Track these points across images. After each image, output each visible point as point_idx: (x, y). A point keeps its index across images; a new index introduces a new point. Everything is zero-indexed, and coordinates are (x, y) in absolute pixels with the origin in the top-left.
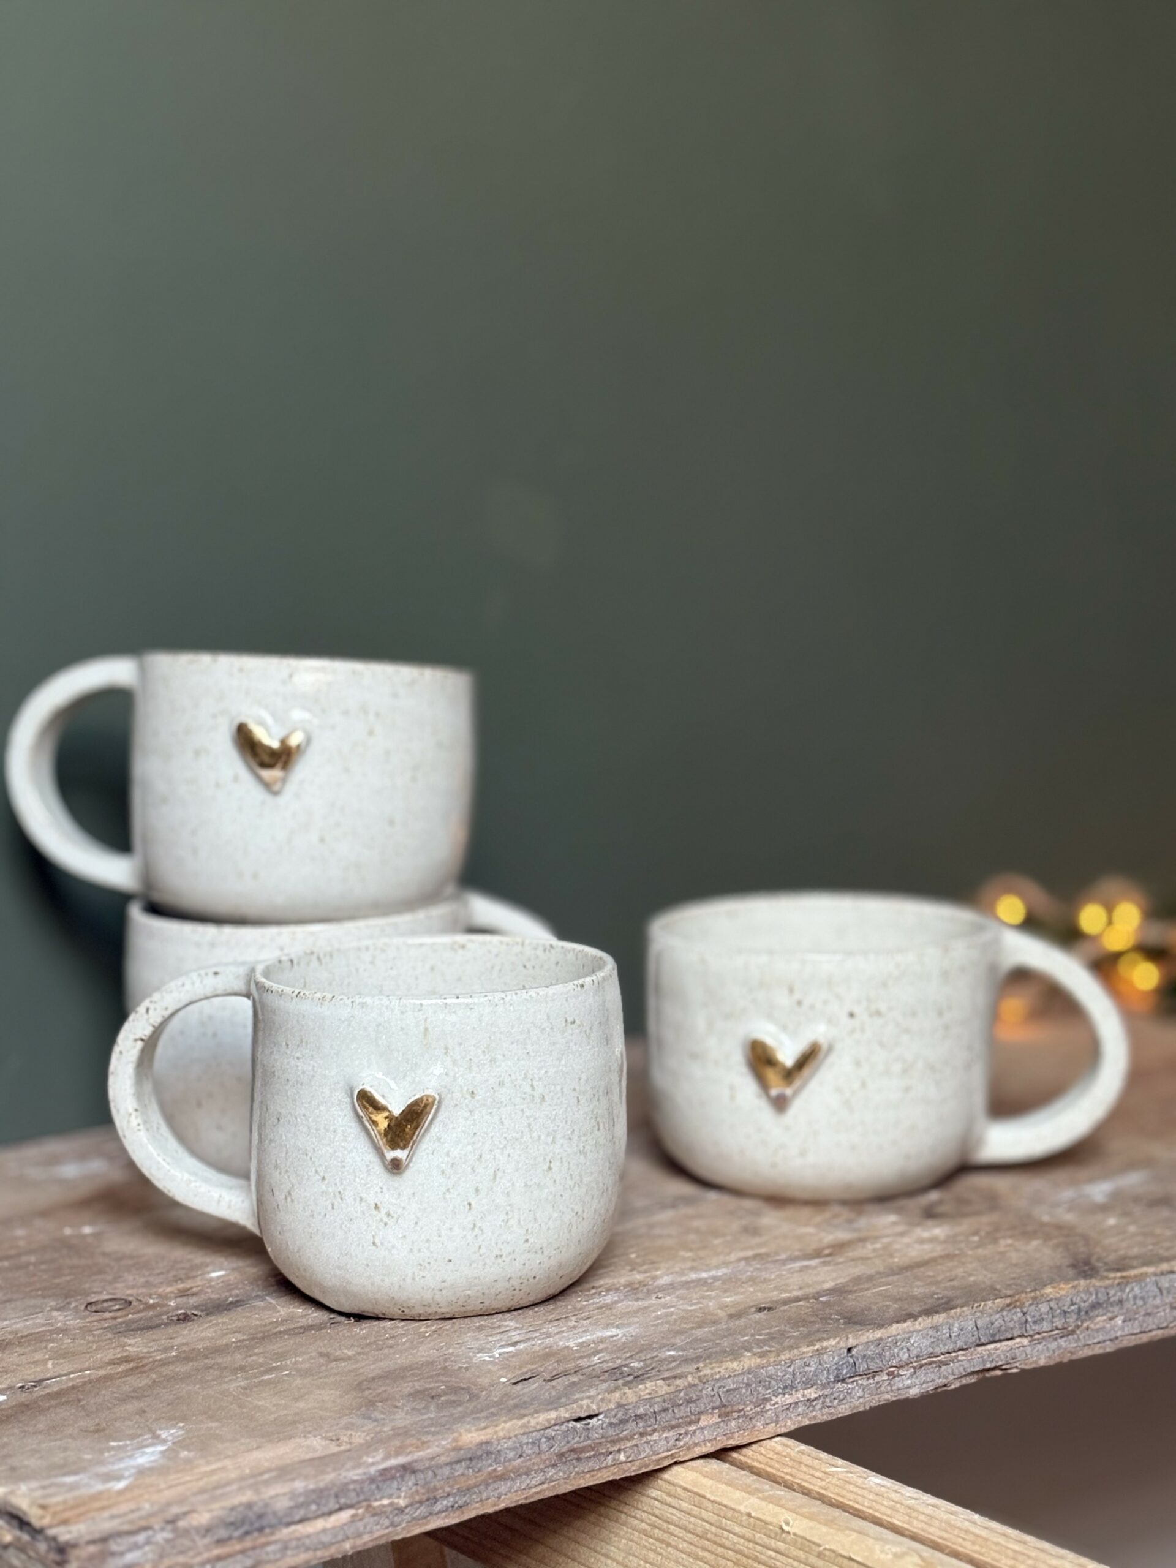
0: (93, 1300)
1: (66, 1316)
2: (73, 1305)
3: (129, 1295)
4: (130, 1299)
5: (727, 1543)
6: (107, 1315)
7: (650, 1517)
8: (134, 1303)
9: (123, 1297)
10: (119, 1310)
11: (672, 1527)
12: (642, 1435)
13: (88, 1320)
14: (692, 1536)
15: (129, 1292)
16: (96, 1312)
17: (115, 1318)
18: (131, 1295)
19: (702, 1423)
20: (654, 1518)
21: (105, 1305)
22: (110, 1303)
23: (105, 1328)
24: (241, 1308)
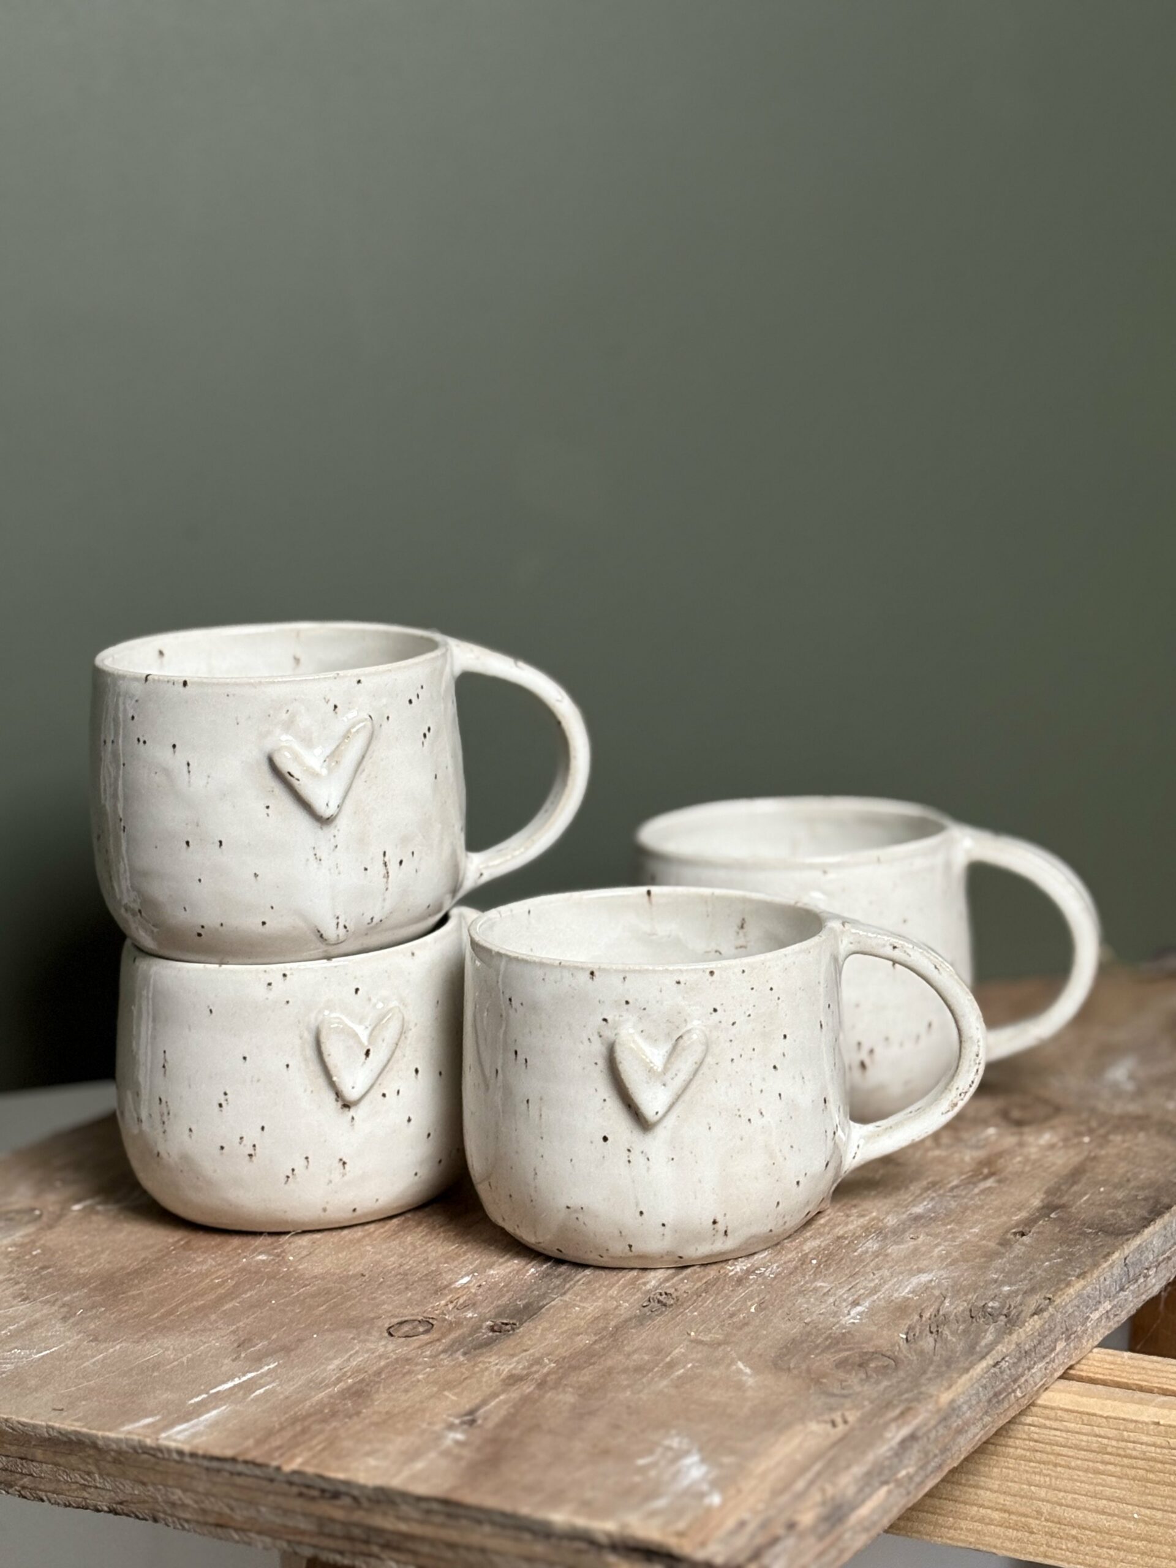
1: (385, 1346)
2: (376, 1334)
4: (421, 1318)
5: (1134, 1453)
6: (425, 1338)
7: (1027, 1442)
8: (433, 1322)
9: (411, 1318)
10: (426, 1331)
11: (1057, 1449)
12: (1029, 1369)
14: (1085, 1453)
16: (408, 1337)
17: (438, 1340)
19: (1058, 1349)
20: (1032, 1444)
21: (405, 1328)
23: (444, 1351)
24: (543, 1310)
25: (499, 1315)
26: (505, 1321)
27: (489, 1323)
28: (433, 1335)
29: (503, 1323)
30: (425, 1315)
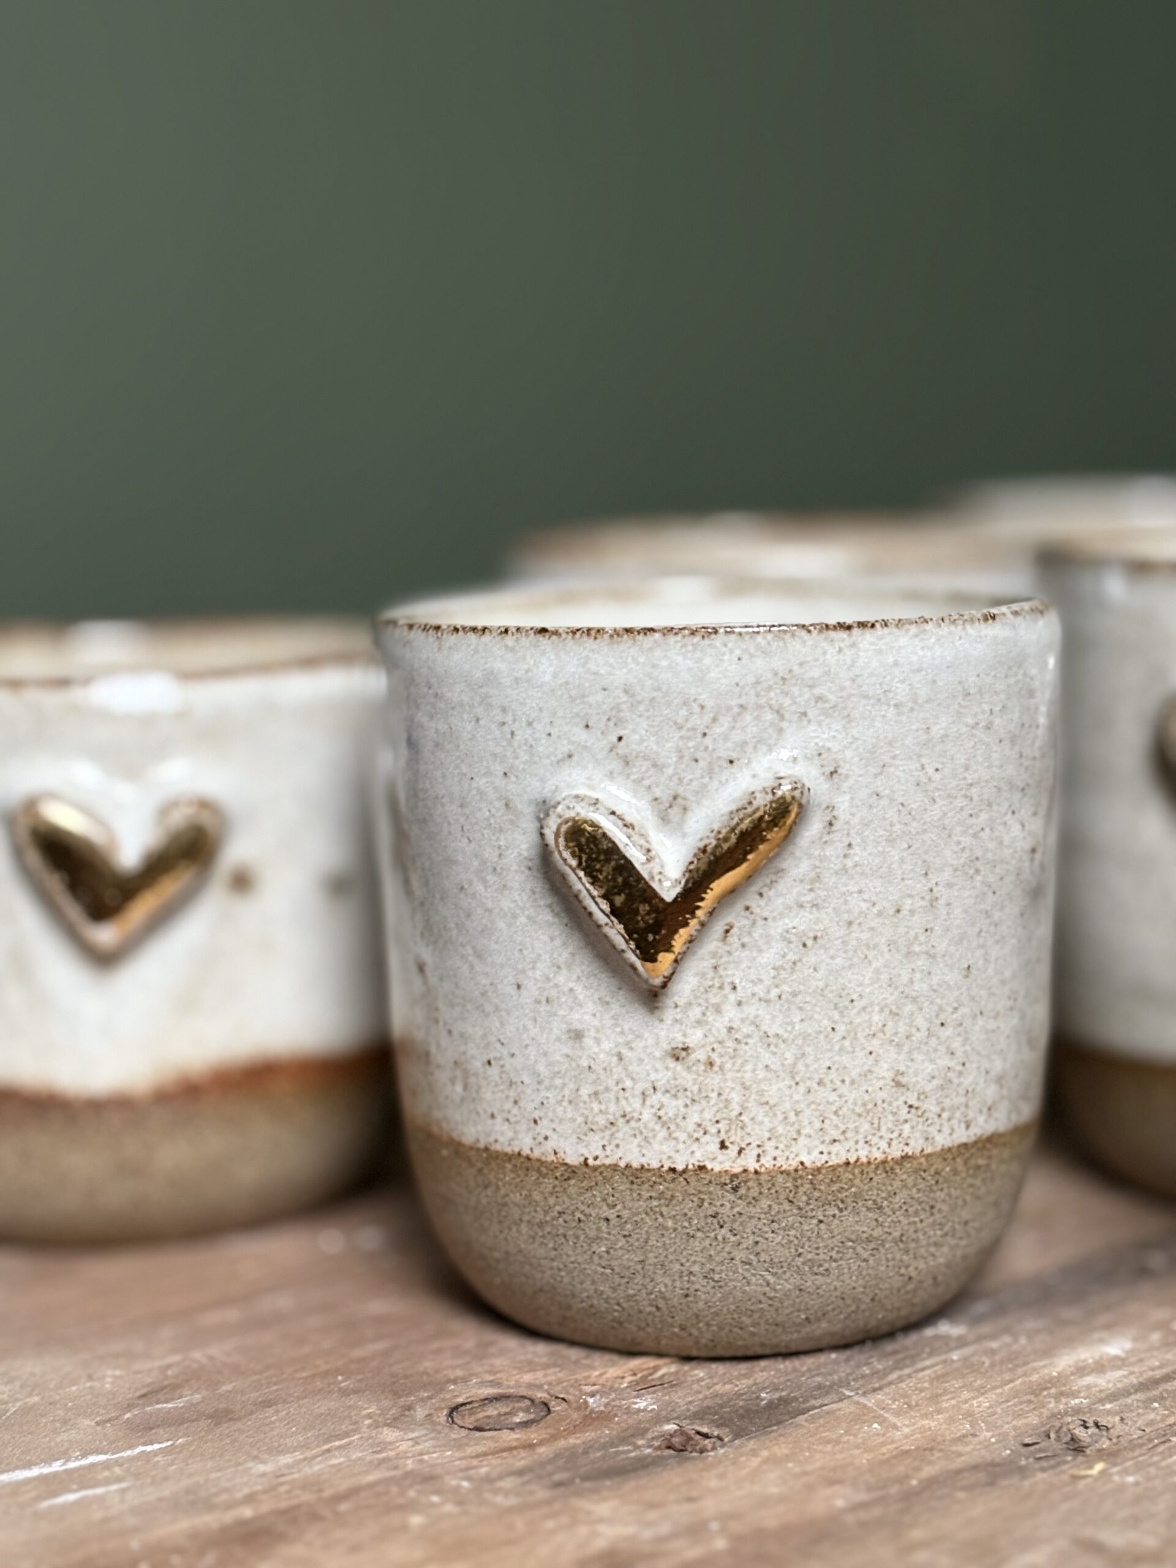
0: (460, 1400)
1: (416, 1441)
2: (420, 1413)
3: (530, 1386)
4: (540, 1395)
6: (509, 1437)
8: (557, 1407)
9: (523, 1392)
10: (525, 1424)
13: (469, 1451)
15: (527, 1378)
16: (479, 1429)
17: (531, 1446)
18: (540, 1387)
21: (492, 1411)
22: (502, 1408)
23: (520, 1473)
24: (802, 1418)
25: (700, 1415)
26: (705, 1430)
27: (671, 1427)
28: (533, 1435)
29: (699, 1433)
30: (557, 1390)
